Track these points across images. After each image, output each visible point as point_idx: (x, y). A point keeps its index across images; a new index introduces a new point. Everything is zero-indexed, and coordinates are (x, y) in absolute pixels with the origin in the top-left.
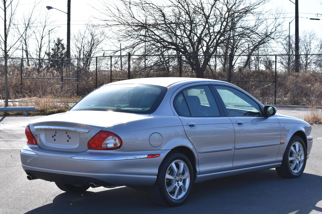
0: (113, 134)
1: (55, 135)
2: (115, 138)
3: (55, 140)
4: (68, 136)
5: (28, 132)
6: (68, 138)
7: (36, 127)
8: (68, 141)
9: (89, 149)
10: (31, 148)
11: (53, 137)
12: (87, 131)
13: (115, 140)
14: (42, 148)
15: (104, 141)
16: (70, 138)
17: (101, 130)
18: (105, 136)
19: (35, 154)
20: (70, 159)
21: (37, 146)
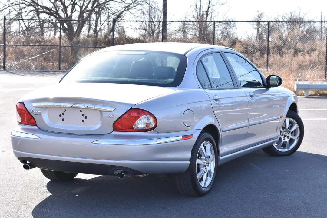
0: (146, 113)
1: (63, 114)
2: (148, 116)
3: (63, 120)
4: (83, 115)
5: (22, 110)
6: (83, 118)
7: (35, 104)
8: (83, 121)
9: (114, 131)
10: (23, 129)
11: (60, 116)
12: (112, 109)
13: (148, 119)
14: (43, 130)
15: (136, 121)
16: (86, 117)
17: (131, 108)
18: (136, 115)
19: (38, 138)
20: (91, 144)
21: (36, 128)
